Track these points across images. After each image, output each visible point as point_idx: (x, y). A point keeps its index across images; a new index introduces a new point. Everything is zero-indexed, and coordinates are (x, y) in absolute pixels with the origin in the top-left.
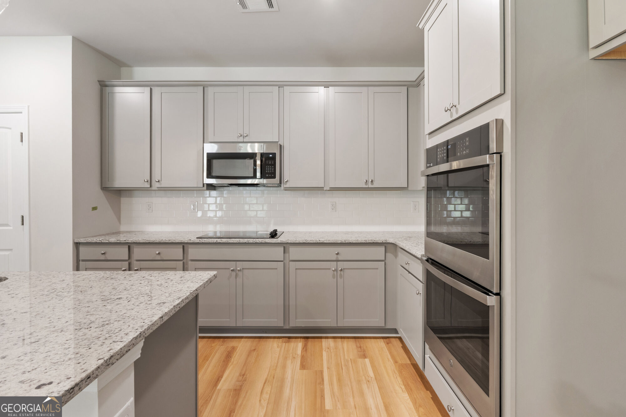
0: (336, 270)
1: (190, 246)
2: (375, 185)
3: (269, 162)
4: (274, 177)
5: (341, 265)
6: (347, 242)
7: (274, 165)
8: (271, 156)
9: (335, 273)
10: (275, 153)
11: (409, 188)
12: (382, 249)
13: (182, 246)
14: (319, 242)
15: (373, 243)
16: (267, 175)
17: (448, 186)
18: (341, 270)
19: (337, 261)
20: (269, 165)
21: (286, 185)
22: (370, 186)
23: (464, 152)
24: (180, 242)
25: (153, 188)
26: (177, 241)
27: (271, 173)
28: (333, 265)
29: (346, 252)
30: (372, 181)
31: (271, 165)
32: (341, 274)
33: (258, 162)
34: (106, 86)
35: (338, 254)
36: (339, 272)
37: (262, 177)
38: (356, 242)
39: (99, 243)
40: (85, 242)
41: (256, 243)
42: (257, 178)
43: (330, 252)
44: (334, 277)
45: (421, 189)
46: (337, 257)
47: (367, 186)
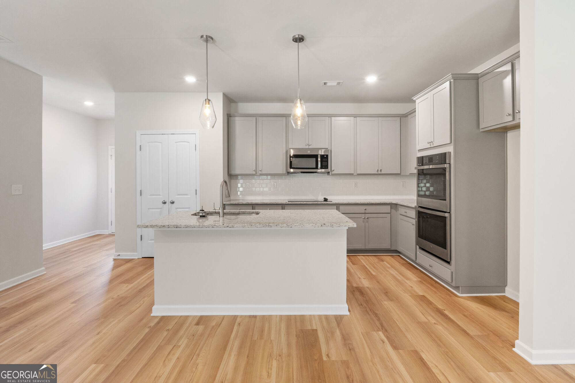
0: (364, 218)
1: (286, 206)
2: (382, 172)
3: (324, 160)
4: (327, 168)
5: (367, 216)
6: (370, 203)
7: (327, 161)
8: (325, 156)
9: (364, 220)
10: (328, 155)
11: (402, 174)
12: (389, 207)
13: (281, 206)
14: (355, 203)
15: (384, 204)
16: (323, 167)
17: (423, 173)
18: (368, 218)
19: (365, 213)
20: (324, 161)
21: (332, 172)
22: (380, 173)
23: (436, 161)
24: (281, 203)
25: (257, 175)
26: (279, 203)
27: (326, 166)
28: (363, 216)
29: (370, 209)
30: (381, 170)
31: (326, 161)
32: (367, 221)
33: (319, 159)
34: (231, 116)
35: (366, 209)
36: (366, 219)
37: (321, 168)
38: (376, 203)
39: (237, 204)
40: (230, 203)
41: (322, 204)
42: (319, 168)
43: (361, 209)
44: (363, 222)
45: (409, 174)
46: (365, 211)
47: (378, 173)
